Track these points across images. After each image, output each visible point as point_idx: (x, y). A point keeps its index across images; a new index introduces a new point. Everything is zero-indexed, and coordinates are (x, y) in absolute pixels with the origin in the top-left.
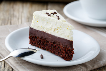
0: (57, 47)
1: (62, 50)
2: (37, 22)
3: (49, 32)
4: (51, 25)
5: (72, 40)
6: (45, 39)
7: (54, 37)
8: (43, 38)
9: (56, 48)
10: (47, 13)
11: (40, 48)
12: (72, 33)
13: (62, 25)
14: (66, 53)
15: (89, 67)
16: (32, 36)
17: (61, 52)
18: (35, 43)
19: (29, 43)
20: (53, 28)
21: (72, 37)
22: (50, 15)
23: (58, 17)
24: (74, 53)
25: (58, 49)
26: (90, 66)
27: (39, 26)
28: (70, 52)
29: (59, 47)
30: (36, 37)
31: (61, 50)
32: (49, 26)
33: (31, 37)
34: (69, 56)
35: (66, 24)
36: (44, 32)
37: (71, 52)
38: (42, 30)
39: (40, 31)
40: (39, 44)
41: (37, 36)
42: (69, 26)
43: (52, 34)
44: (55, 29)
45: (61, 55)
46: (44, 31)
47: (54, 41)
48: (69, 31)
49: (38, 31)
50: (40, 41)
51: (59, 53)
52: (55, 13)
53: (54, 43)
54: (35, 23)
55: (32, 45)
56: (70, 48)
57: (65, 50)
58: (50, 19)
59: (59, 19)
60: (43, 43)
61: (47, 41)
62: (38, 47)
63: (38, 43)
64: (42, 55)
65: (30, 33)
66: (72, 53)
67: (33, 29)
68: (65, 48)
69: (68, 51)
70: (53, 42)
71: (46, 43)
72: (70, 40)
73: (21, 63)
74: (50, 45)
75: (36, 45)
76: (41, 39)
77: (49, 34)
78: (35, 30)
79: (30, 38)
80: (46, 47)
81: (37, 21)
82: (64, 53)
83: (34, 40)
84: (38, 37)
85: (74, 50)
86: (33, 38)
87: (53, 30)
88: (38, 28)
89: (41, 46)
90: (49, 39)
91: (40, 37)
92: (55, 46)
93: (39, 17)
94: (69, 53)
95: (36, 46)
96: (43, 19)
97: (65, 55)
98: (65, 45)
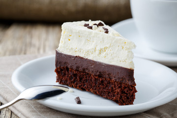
0: (106, 82)
1: (115, 87)
2: (69, 42)
3: (91, 57)
4: (94, 43)
5: (132, 68)
6: (84, 69)
7: (100, 64)
8: (81, 69)
9: (103, 85)
11: (76, 87)
12: (131, 55)
13: (113, 41)
14: (123, 92)
15: (165, 116)
16: (60, 68)
17: (112, 91)
18: (66, 80)
19: (56, 81)
20: (98, 48)
21: (132, 63)
24: (136, 91)
25: (107, 86)
26: (167, 114)
27: (72, 49)
28: (130, 89)
29: (109, 83)
30: (67, 69)
31: (112, 88)
32: (90, 46)
33: (59, 70)
34: (128, 98)
35: (121, 40)
36: (82, 58)
37: (132, 90)
38: (77, 55)
39: (73, 57)
40: (73, 80)
41: (69, 67)
42: (125, 43)
43: (95, 60)
44: (101, 51)
45: (114, 96)
46: (81, 56)
47: (100, 72)
48: (127, 51)
49: (70, 57)
50: (75, 75)
51: (109, 93)
53: (100, 76)
54: (65, 42)
56: (130, 83)
57: (119, 87)
59: (107, 32)
60: (81, 79)
61: (88, 74)
62: (72, 87)
64: (78, 98)
65: (57, 63)
68: (121, 83)
69: (125, 88)
70: (98, 74)
71: (86, 77)
72: (129, 67)
73: (40, 111)
74: (93, 80)
75: (68, 82)
76: (76, 70)
77: (90, 61)
78: (66, 55)
79: (57, 71)
80: (85, 86)
81: (69, 40)
82: (118, 93)
83: (65, 74)
84: (72, 69)
85: (135, 85)
87: (97, 52)
88: (71, 52)
89: (77, 84)
90: (91, 70)
91: (74, 68)
92: (102, 81)
93: (71, 31)
94: (127, 91)
95: (67, 85)
96: (79, 35)
97: (121, 97)
98: (119, 78)
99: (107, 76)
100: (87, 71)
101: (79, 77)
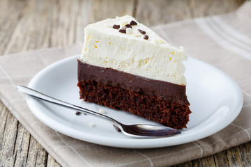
0: (149, 101)
1: (162, 107)
2: (96, 49)
3: (127, 70)
4: (130, 52)
5: (184, 84)
6: (118, 85)
7: (141, 79)
8: (114, 84)
9: (146, 104)
10: (116, 27)
11: (108, 106)
12: (181, 69)
13: (158, 51)
14: (173, 113)
15: (219, 143)
16: (84, 82)
17: (159, 111)
18: (94, 97)
19: (79, 97)
20: (137, 59)
21: (183, 78)
22: (123, 31)
23: (144, 33)
24: (190, 112)
25: (151, 105)
26: (222, 141)
27: (100, 58)
28: (182, 110)
29: (154, 101)
30: (95, 83)
31: (158, 107)
32: (127, 56)
33: (83, 84)
34: (180, 120)
35: (167, 49)
36: (115, 71)
37: (184, 111)
38: (109, 67)
39: (103, 69)
40: (103, 96)
41: (98, 80)
42: (173, 53)
43: (134, 73)
44: (141, 63)
45: (161, 118)
46: (115, 67)
47: (141, 89)
48: (176, 64)
49: (98, 69)
50: (106, 91)
51: (154, 113)
52: (133, 23)
53: (141, 93)
54: (90, 51)
55: (86, 100)
56: (181, 103)
57: (168, 107)
58: (126, 40)
59: (147, 38)
60: (114, 96)
61: (124, 90)
62: (103, 105)
63: (100, 95)
65: (81, 76)
66: (187, 111)
67: (86, 65)
68: (170, 103)
69: (175, 108)
70: (138, 90)
71: (122, 94)
72: (180, 83)
74: (131, 97)
75: (97, 99)
76: (107, 86)
77: (127, 74)
78: (92, 66)
79: (80, 85)
80: (121, 104)
81: (96, 47)
82: (166, 115)
83: (92, 89)
84: (101, 83)
85: (189, 104)
86: (87, 84)
87: (136, 64)
88: (99, 63)
89: (109, 102)
90: (128, 85)
91: (105, 82)
92: (144, 100)
94: (179, 112)
95: (96, 103)
96: (110, 42)
97: (171, 118)
98: (167, 97)
99: (150, 94)
100: (122, 87)
101: (112, 93)
